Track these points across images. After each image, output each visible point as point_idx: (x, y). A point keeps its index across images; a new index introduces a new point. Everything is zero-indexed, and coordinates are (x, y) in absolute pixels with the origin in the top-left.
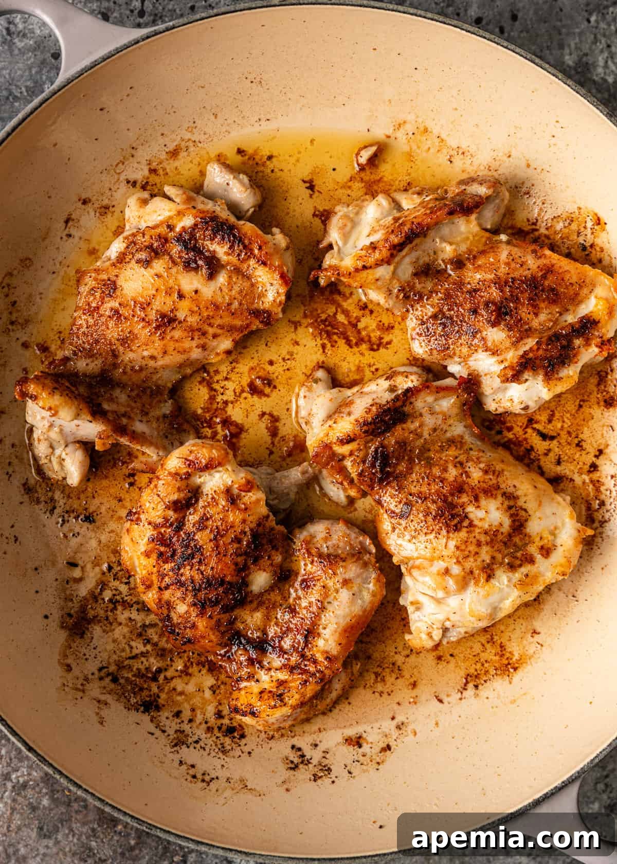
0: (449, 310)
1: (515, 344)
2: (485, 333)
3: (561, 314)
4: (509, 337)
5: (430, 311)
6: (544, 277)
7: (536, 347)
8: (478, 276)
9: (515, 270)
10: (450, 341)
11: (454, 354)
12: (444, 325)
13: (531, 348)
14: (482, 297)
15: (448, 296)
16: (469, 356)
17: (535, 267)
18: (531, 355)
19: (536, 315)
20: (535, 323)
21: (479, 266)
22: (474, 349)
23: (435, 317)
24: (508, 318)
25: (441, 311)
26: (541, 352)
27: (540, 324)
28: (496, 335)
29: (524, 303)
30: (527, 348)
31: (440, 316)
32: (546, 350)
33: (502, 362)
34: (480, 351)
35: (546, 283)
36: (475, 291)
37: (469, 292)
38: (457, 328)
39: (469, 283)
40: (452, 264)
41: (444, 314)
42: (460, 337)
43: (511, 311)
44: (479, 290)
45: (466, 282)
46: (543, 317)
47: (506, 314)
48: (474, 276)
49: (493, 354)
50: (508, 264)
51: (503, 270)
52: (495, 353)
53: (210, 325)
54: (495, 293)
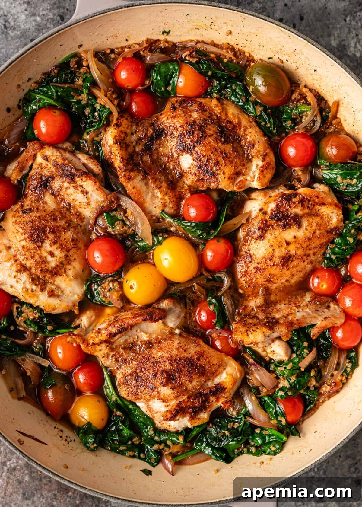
0: (140, 372)
1: (176, 397)
2: (159, 389)
3: (205, 382)
4: (173, 393)
5: (129, 371)
6: (198, 359)
7: (186, 400)
8: (160, 354)
9: (181, 353)
10: (139, 391)
11: (141, 398)
12: (136, 381)
13: (184, 400)
14: (160, 367)
15: (141, 363)
16: (150, 400)
17: (193, 352)
18: (183, 405)
19: (191, 382)
20: (190, 386)
21: (161, 348)
22: (152, 397)
23: (131, 375)
24: (174, 382)
25: (135, 372)
26: (189, 403)
27: (192, 387)
28: (166, 391)
29: (184, 374)
30: (182, 400)
31: (134, 375)
32: (193, 402)
33: (168, 406)
34: (156, 399)
35: (199, 362)
36: (157, 363)
37: (153, 363)
38: (144, 384)
39: (154, 357)
40: (145, 344)
41: (137, 374)
42: (145, 389)
43: (176, 378)
44: (159, 362)
45: (153, 356)
46: (194, 383)
47: (173, 380)
48: (157, 354)
49: (163, 402)
50: (178, 349)
51: (174, 352)
52: (164, 401)
53: (309, 250)
54: (168, 366)
